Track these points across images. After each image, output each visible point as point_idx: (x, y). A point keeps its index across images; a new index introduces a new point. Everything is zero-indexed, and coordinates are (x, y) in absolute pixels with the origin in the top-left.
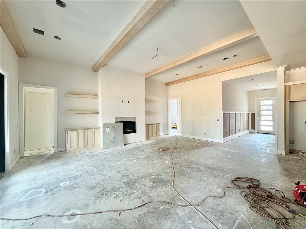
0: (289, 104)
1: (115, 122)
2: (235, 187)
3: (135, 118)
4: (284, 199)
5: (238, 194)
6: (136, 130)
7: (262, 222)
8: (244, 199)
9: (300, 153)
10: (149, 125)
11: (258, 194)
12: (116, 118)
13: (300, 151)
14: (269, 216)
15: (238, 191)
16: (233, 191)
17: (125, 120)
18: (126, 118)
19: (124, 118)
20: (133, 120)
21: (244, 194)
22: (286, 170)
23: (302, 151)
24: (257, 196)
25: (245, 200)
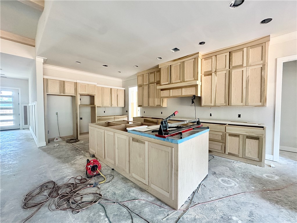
0: (47, 97)
4: (82, 181)
5: (49, 213)
7: (93, 213)
8: (59, 212)
9: (55, 140)
11: (67, 193)
13: (54, 138)
14: (91, 202)
16: (40, 216)
21: (53, 207)
22: (59, 158)
23: (56, 138)
24: (68, 196)
25: (63, 212)
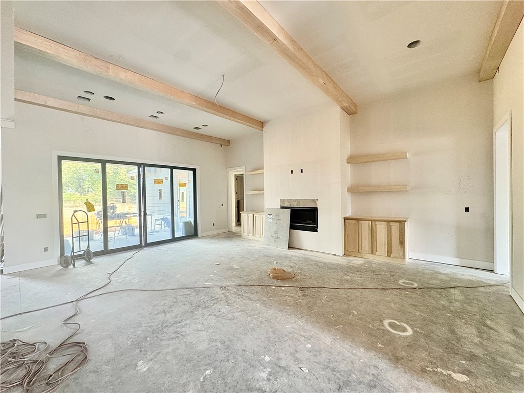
1: (281, 207)
2: (71, 341)
3: (315, 201)
6: (317, 227)
10: (361, 222)
12: (283, 201)
15: (54, 343)
17: (295, 205)
18: (298, 201)
19: (295, 200)
20: (312, 205)
